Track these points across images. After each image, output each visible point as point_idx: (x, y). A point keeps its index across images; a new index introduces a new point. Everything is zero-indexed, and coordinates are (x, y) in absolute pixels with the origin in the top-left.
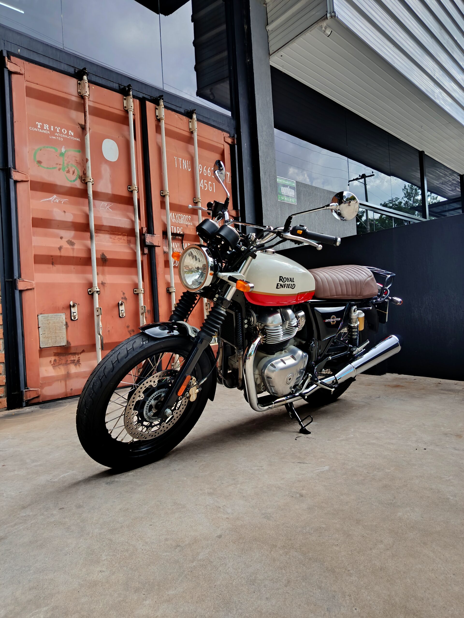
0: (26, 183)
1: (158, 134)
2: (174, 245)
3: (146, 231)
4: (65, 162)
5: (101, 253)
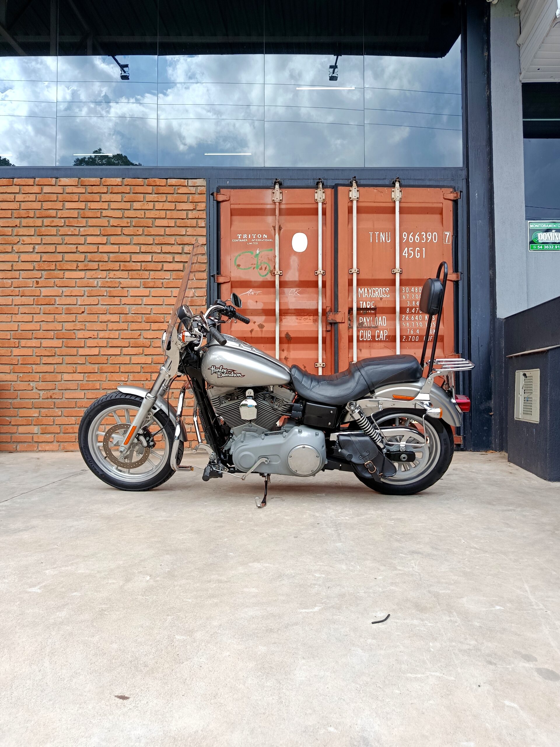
0: (228, 283)
1: (350, 215)
2: (366, 320)
3: (331, 309)
4: (259, 261)
5: (286, 333)
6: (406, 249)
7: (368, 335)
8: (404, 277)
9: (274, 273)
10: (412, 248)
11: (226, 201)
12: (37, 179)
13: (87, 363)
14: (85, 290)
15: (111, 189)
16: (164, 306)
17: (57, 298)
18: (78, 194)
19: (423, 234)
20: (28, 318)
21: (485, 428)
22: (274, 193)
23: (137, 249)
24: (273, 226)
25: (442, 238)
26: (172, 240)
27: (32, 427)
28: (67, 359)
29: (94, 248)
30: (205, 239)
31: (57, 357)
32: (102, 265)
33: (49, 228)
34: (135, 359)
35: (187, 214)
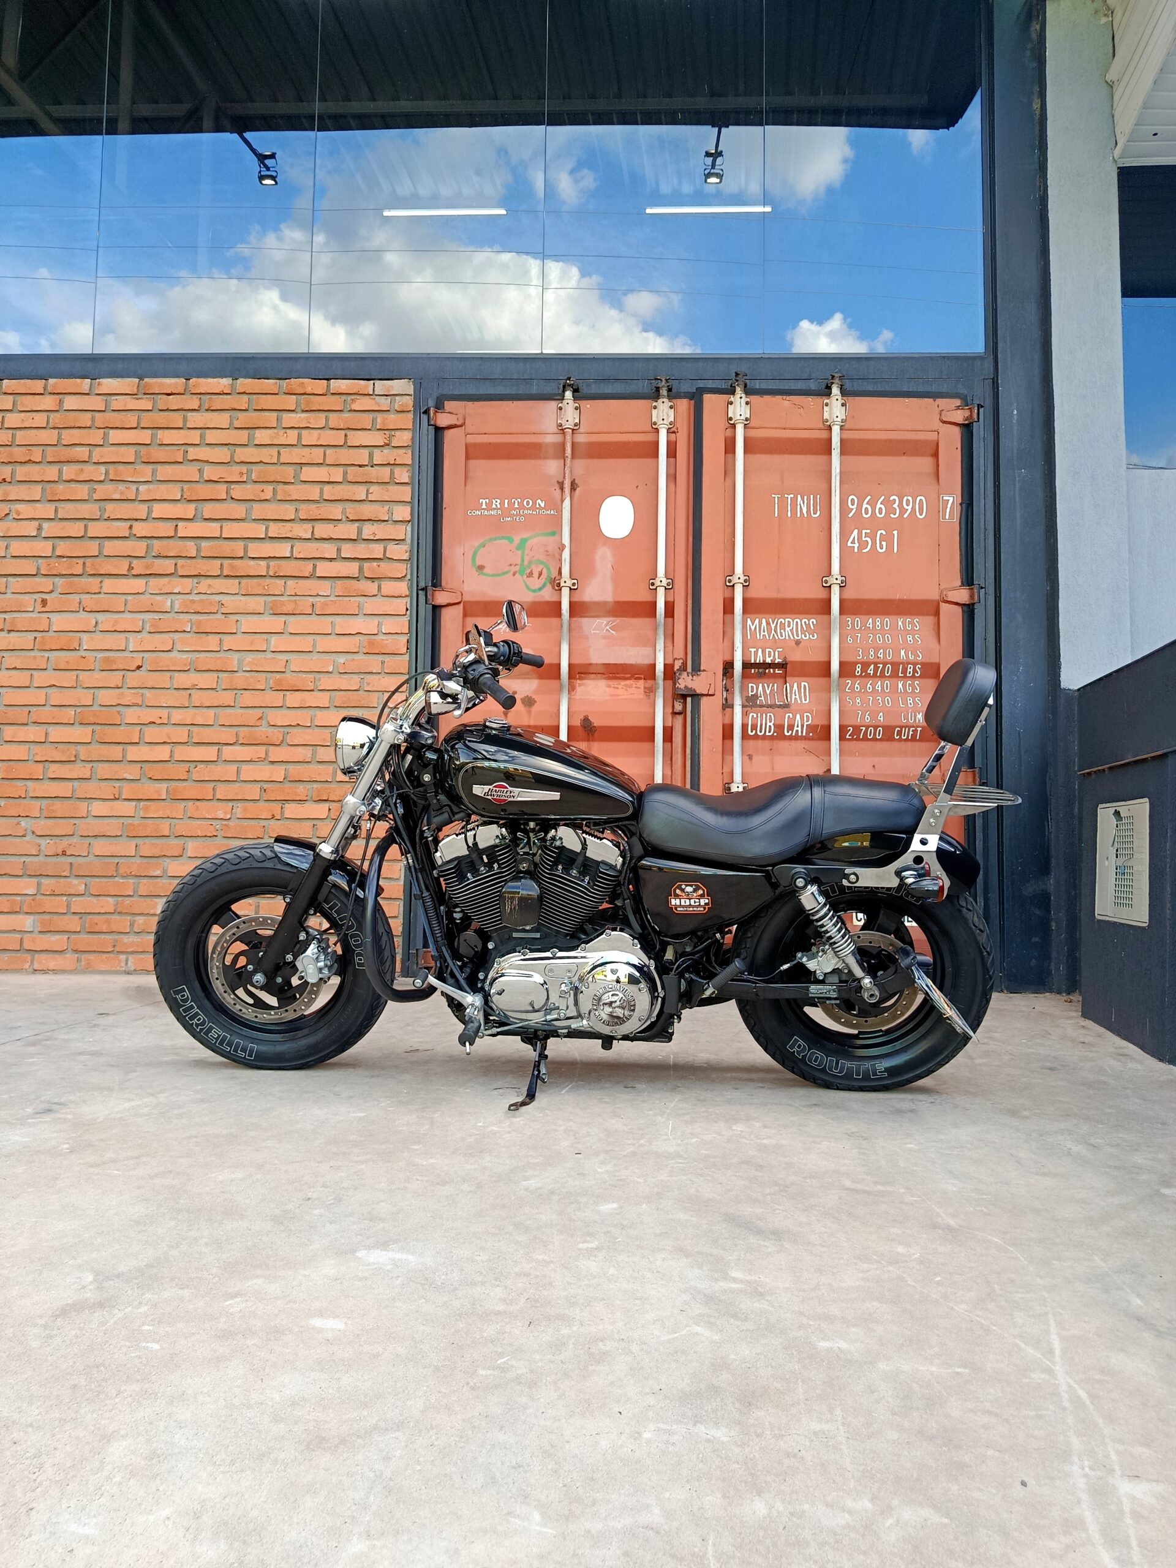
0: (456, 606)
1: (730, 456)
2: (762, 689)
3: (684, 664)
4: (526, 559)
5: (582, 717)
6: (856, 532)
7: (767, 723)
8: (850, 594)
9: (559, 584)
10: (868, 531)
11: (456, 426)
12: (51, 381)
13: (144, 780)
14: (146, 620)
15: (207, 403)
16: (315, 656)
17: (85, 637)
18: (137, 413)
19: (894, 500)
20: (22, 678)
21: (1035, 939)
22: (561, 409)
23: (260, 530)
24: (558, 482)
25: (936, 508)
26: (336, 511)
27: (21, 917)
28: (103, 770)
29: (166, 529)
30: (408, 509)
31: (81, 764)
32: (183, 566)
33: (73, 485)
34: (248, 772)
35: (371, 456)
